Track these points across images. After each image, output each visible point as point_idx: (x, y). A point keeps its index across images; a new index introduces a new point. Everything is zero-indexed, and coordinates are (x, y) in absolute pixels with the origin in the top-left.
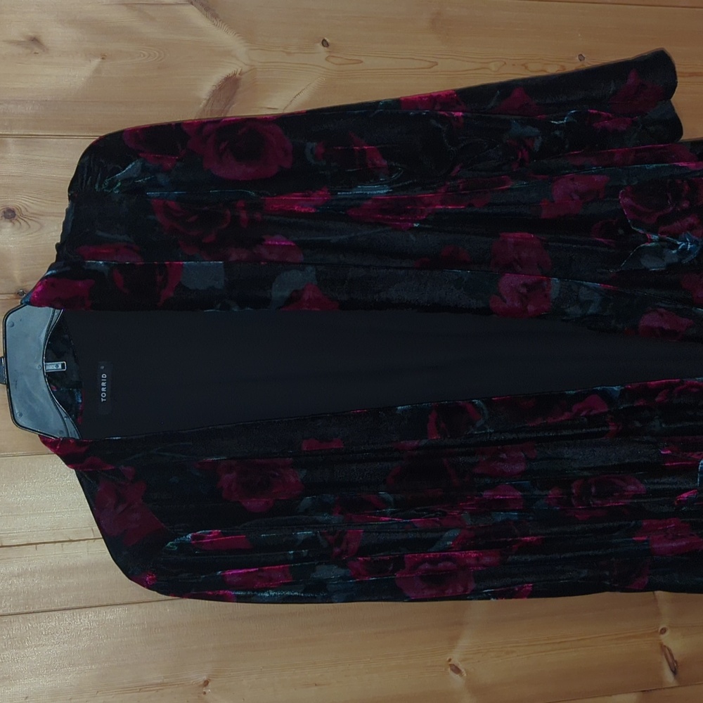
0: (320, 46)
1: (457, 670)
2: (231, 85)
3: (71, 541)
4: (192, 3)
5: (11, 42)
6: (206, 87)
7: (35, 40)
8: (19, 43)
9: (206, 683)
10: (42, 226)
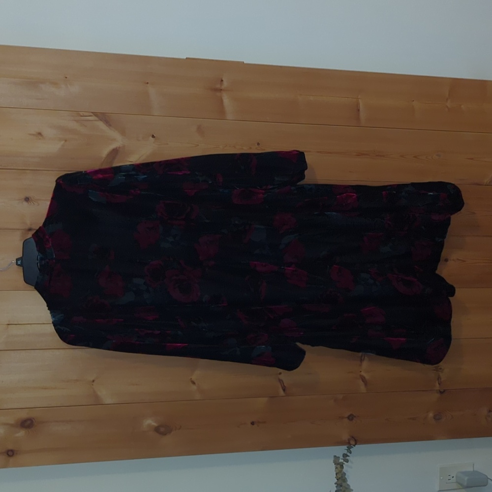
0: (151, 138)
1: (194, 383)
2: (115, 152)
3: (44, 324)
4: (101, 120)
5: (30, 134)
6: (105, 152)
7: (40, 134)
8: (33, 135)
9: (93, 381)
10: (39, 205)
